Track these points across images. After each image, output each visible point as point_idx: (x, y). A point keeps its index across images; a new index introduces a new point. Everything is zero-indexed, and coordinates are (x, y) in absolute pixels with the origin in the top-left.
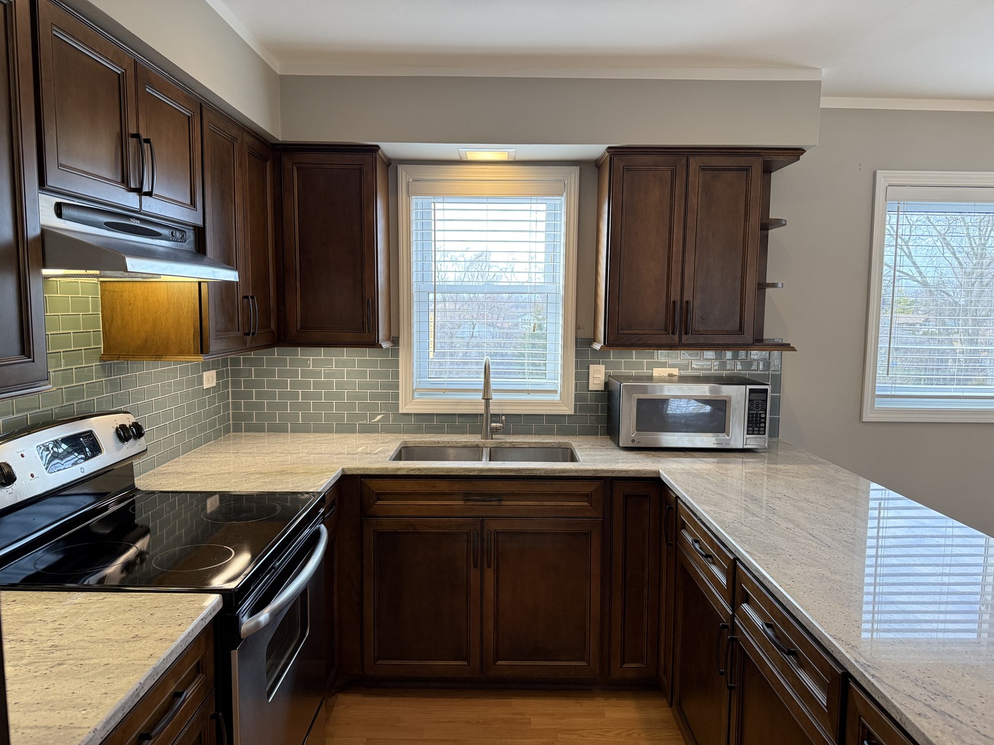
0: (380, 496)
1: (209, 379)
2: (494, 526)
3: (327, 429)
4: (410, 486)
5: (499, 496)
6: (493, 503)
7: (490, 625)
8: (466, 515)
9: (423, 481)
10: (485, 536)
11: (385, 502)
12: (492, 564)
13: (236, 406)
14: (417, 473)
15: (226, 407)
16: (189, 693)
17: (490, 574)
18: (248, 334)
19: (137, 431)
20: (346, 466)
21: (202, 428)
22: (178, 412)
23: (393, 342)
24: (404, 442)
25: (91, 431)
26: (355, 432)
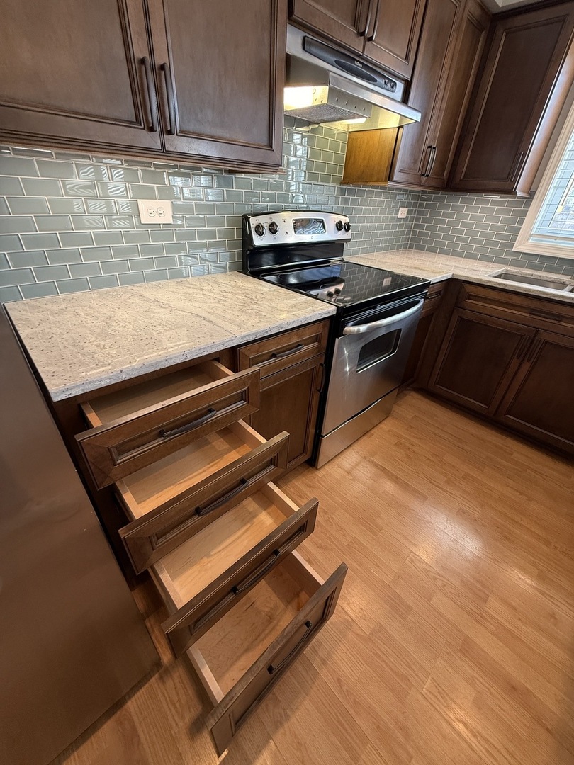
0: (470, 297)
1: (403, 213)
2: (545, 336)
3: (459, 255)
4: (493, 295)
5: (560, 318)
6: (553, 321)
7: (512, 394)
8: (527, 323)
9: (504, 294)
10: (535, 342)
11: (472, 301)
12: (532, 360)
13: (414, 233)
14: (501, 287)
15: (409, 233)
16: (305, 348)
17: (526, 366)
18: (423, 175)
19: (347, 227)
20: (455, 273)
21: (391, 241)
22: (380, 228)
23: (530, 195)
24: (507, 271)
25: (322, 220)
26: (475, 259)
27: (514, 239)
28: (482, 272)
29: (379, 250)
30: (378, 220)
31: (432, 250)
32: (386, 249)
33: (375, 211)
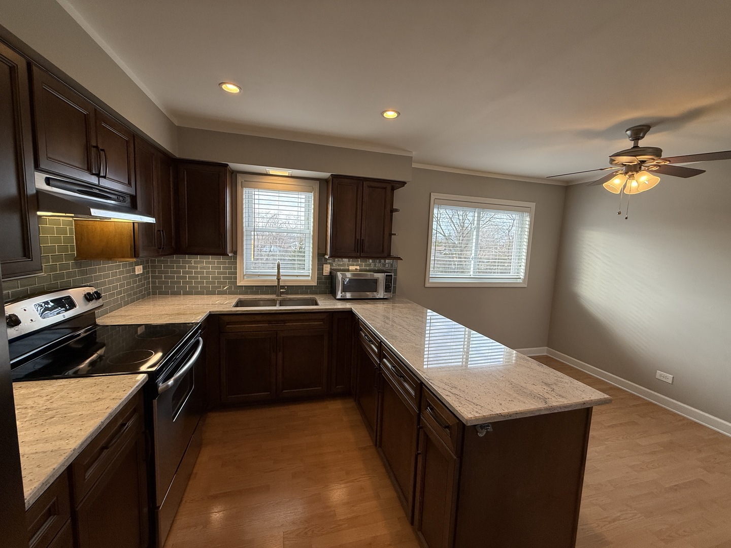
0: (228, 323)
1: (139, 270)
2: (282, 334)
3: (202, 293)
4: (243, 318)
6: (282, 324)
8: (269, 330)
10: (278, 339)
11: (231, 326)
12: (281, 350)
13: (154, 283)
15: (148, 283)
16: (129, 424)
17: (280, 354)
18: (160, 248)
19: (97, 296)
20: (211, 310)
21: (135, 293)
22: (121, 286)
23: (234, 253)
24: (240, 299)
25: (69, 296)
26: (215, 294)
27: (236, 278)
28: (225, 304)
29: (127, 304)
30: (119, 280)
31: (176, 293)
32: (133, 301)
33: (114, 275)
